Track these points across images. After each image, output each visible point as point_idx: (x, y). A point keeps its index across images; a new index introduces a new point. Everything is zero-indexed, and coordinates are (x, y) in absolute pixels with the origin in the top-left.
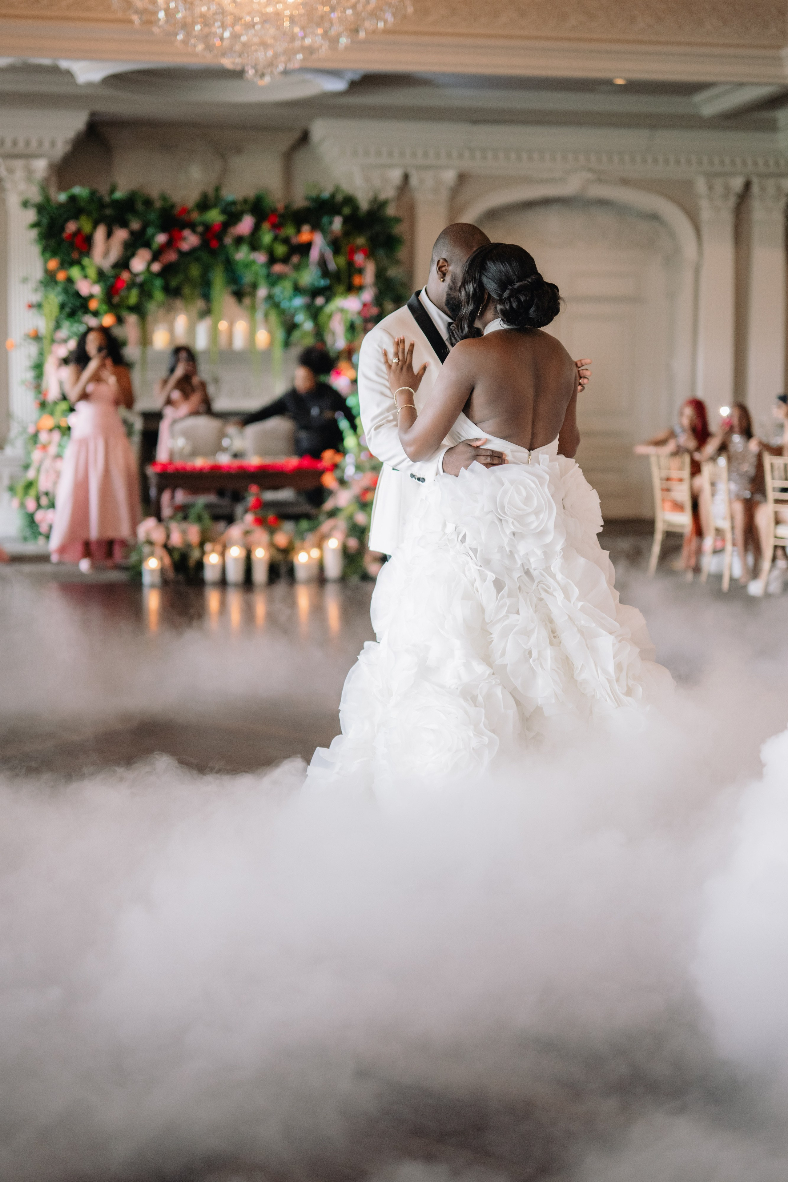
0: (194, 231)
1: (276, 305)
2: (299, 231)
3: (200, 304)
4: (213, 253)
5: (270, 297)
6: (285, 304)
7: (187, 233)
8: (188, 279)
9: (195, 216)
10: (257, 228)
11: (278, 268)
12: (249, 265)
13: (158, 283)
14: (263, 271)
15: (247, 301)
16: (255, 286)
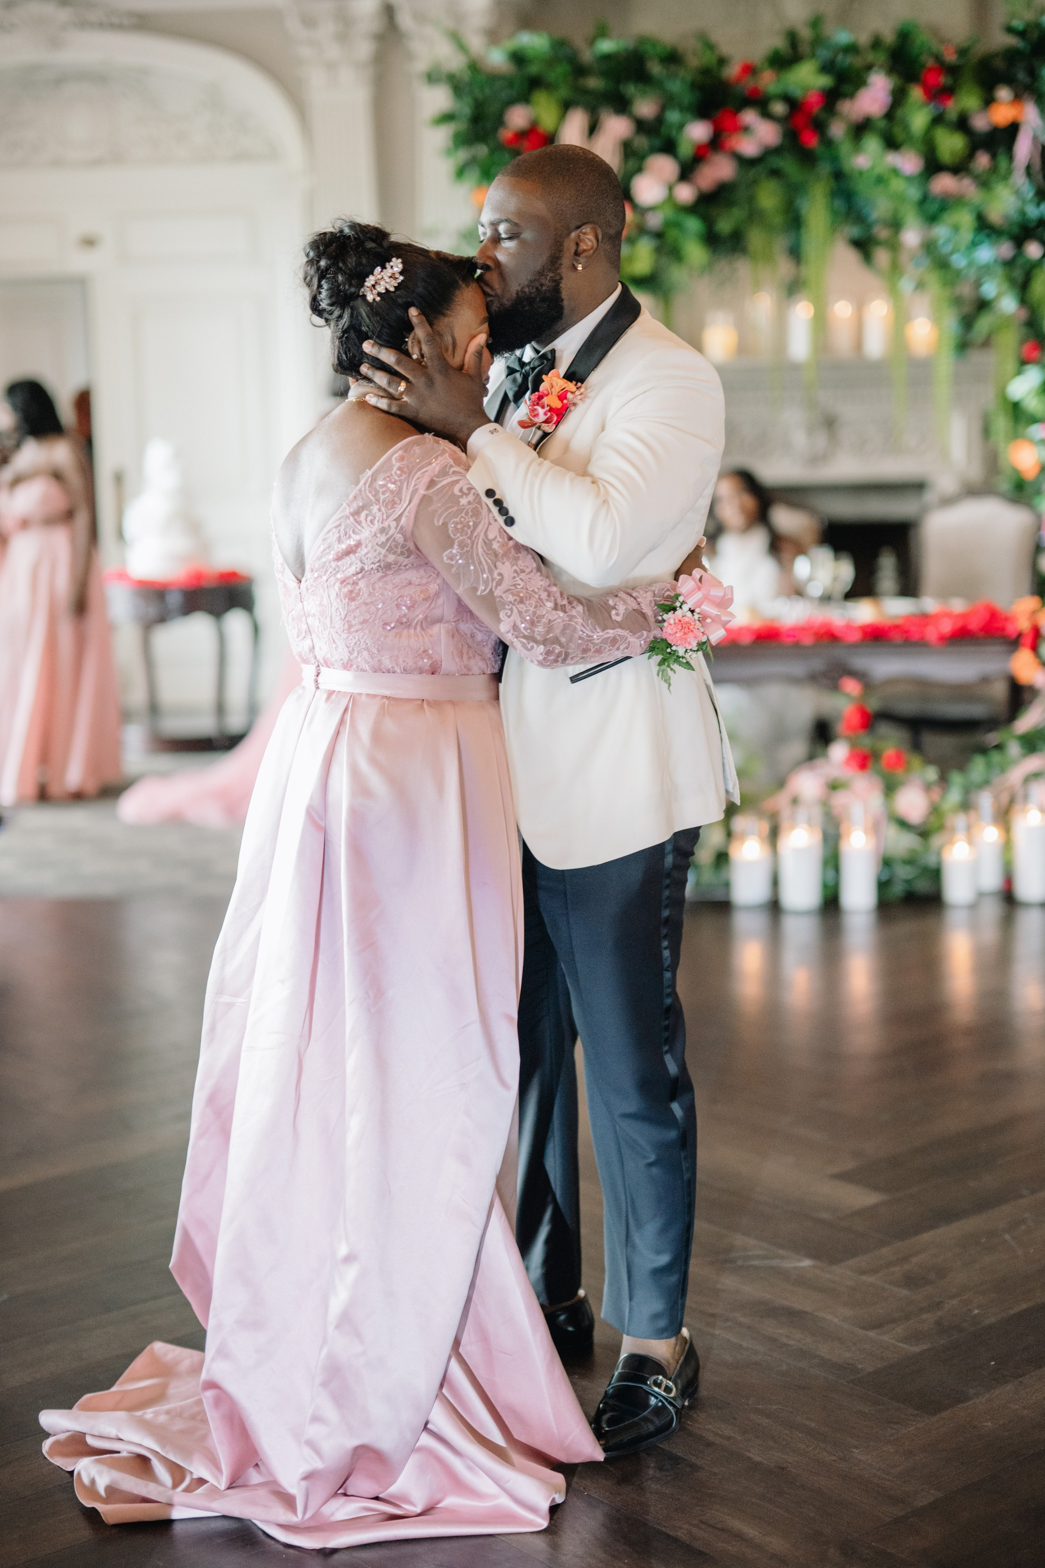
0: (766, 114)
1: (942, 264)
2: (989, 101)
3: (784, 267)
4: (807, 159)
5: (929, 247)
6: (959, 261)
7: (749, 117)
8: (755, 215)
9: (768, 82)
10: (898, 97)
11: (944, 183)
12: (880, 180)
13: (693, 224)
14: (914, 193)
15: (882, 256)
16: (896, 225)
